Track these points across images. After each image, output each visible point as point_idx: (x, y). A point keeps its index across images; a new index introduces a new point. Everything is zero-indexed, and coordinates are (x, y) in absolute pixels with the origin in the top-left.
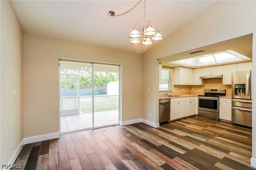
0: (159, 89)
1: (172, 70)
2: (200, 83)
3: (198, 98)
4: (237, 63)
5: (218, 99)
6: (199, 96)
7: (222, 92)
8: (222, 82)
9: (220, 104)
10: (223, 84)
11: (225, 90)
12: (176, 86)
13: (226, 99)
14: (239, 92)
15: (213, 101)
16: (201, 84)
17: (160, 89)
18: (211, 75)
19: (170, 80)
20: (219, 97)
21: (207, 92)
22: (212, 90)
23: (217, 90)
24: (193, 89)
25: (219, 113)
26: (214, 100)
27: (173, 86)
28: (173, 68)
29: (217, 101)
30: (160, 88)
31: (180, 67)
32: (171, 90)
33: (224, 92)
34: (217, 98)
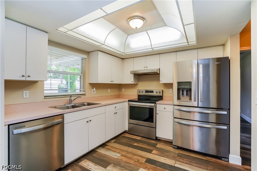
0: (45, 91)
1: (85, 56)
2: (130, 80)
3: (129, 104)
4: (176, 51)
5: (155, 106)
6: (129, 101)
7: (158, 94)
8: (158, 79)
9: (157, 114)
10: (161, 82)
11: (163, 91)
12: (93, 85)
13: (165, 106)
14: (183, 94)
15: (148, 110)
16: (133, 83)
17: (46, 93)
18: (145, 69)
19: (82, 74)
20: (155, 103)
21: (141, 94)
22: (147, 91)
23: (152, 92)
24: (123, 90)
25: (156, 128)
26: (149, 108)
27: (87, 86)
28: (88, 53)
29: (153, 108)
30: (45, 89)
31: (99, 52)
32: (84, 93)
33: (161, 94)
34: (153, 105)
